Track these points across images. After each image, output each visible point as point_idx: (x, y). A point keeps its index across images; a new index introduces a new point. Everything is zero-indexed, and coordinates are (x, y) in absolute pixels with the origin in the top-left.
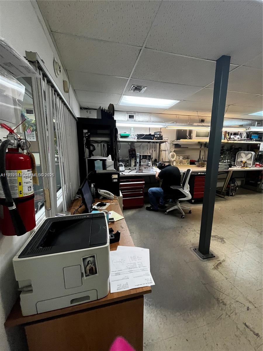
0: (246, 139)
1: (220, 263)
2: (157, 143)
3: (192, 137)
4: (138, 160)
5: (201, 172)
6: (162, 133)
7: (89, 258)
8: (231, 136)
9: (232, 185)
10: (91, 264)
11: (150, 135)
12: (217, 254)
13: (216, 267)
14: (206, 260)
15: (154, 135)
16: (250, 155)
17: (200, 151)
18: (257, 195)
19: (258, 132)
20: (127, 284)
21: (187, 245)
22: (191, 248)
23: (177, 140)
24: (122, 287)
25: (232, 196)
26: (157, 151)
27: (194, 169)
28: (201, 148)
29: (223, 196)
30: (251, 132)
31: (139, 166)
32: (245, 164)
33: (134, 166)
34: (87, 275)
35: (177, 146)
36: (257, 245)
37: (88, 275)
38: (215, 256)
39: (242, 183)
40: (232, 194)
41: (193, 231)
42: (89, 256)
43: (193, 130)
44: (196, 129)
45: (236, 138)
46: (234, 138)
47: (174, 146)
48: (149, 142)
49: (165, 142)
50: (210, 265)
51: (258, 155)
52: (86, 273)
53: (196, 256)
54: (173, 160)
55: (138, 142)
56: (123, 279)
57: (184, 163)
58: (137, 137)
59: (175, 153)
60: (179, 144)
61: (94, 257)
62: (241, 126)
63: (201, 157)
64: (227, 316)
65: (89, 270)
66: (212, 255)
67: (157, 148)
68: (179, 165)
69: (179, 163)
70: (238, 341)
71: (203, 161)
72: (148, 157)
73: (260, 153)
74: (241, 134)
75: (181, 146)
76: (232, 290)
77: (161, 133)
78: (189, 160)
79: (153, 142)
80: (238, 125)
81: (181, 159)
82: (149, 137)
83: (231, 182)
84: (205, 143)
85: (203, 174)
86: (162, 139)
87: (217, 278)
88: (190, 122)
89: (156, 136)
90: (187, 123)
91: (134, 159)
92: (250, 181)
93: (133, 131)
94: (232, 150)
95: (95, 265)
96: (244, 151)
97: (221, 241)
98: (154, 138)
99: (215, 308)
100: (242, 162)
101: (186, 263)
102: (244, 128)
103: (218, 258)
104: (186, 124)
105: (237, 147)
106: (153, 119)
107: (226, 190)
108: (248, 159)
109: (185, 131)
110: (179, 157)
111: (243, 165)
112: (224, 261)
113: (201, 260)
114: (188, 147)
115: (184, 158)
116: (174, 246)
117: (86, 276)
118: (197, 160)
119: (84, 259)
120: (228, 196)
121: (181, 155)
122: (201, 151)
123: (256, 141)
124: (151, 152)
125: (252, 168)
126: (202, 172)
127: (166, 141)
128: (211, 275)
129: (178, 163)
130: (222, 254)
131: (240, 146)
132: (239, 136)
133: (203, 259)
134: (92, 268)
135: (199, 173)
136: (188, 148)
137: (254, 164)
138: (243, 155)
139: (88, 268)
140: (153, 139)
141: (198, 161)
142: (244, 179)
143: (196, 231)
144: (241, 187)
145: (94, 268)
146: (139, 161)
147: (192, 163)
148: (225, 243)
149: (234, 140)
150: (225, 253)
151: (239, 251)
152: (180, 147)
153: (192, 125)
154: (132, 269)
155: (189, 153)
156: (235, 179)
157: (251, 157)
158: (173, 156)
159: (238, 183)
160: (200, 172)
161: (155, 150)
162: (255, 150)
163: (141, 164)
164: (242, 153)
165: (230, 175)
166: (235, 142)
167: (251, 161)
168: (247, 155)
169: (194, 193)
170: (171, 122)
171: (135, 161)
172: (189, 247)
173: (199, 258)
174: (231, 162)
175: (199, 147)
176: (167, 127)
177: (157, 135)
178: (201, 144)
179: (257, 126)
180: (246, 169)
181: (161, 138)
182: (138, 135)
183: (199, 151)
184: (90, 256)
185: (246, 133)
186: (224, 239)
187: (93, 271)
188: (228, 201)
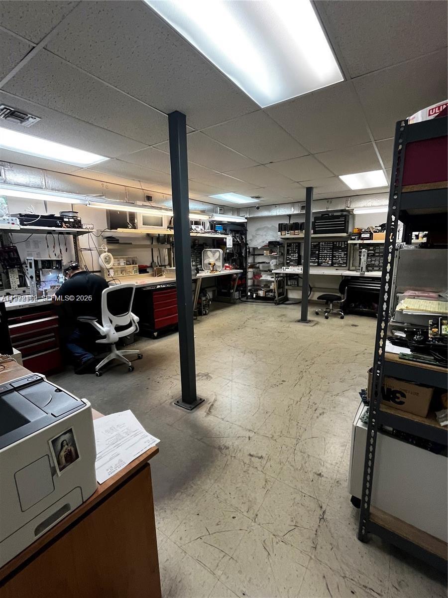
0: (210, 231)
1: (212, 405)
2: (69, 233)
3: (137, 226)
4: (31, 272)
5: (161, 284)
6: (78, 215)
7: (63, 436)
8: (192, 226)
9: (204, 299)
10: (67, 445)
11: (52, 216)
12: (206, 396)
13: (209, 412)
14: (195, 409)
15: (61, 218)
16: (217, 254)
17: (152, 249)
18: (232, 308)
19: (221, 221)
20: (121, 461)
21: (165, 401)
22: (171, 403)
23: (111, 230)
24: (115, 468)
25: (205, 314)
26: (71, 251)
27: (147, 280)
28: (152, 244)
29: (195, 318)
30: (215, 221)
31: (37, 284)
32: (214, 267)
33: (19, 286)
34: (62, 466)
35: (111, 240)
36: (244, 368)
37: (64, 467)
38: (204, 400)
39: (213, 295)
40: (206, 312)
41: (167, 379)
42: (61, 434)
43: (137, 213)
44: (142, 212)
45: (199, 230)
46: (197, 229)
47: (105, 240)
48: (49, 232)
49: (89, 232)
50: (200, 414)
51: (226, 253)
52: (59, 464)
53: (180, 411)
54: (108, 266)
55: (22, 231)
56: (111, 459)
57: (129, 271)
58: (18, 220)
59: (110, 254)
60: (113, 238)
61: (70, 431)
62: (203, 212)
63: (155, 260)
64: (233, 458)
65: (65, 458)
66: (201, 399)
67: (70, 243)
68: (121, 275)
69: (119, 272)
70: (247, 476)
71: (159, 266)
72: (55, 264)
73: (227, 251)
74: (203, 224)
75: (118, 240)
76: (231, 429)
77: (76, 216)
78: (137, 265)
79: (61, 233)
80: (198, 210)
81: (122, 264)
82: (50, 220)
83: (202, 294)
84: (158, 235)
85: (164, 286)
86: (80, 227)
87: (212, 424)
88: (129, 198)
89: (65, 220)
90: (124, 199)
91: (16, 270)
92: (223, 291)
93: (6, 206)
94: (196, 247)
95: (74, 445)
96: (210, 248)
97: (207, 378)
98: (64, 224)
99: (219, 459)
100: (210, 264)
101: (171, 426)
102: (206, 215)
103: (208, 400)
104: (122, 201)
105: (201, 242)
106: (51, 182)
107: (198, 308)
108: (217, 260)
109: (123, 214)
110: (118, 261)
111: (211, 268)
112: (216, 400)
113: (189, 413)
114: (131, 242)
115: (128, 263)
116: (146, 412)
117: (61, 470)
118: (148, 264)
119: (54, 442)
120: (200, 317)
121: (123, 258)
122: (154, 249)
123: (221, 234)
124: (58, 252)
125: (222, 272)
126: (163, 284)
127: (90, 230)
128: (206, 424)
129: (117, 271)
130: (212, 393)
131: (204, 242)
132: (201, 227)
133: (191, 410)
134: (70, 451)
135: (158, 287)
136: (131, 244)
137: (223, 266)
138: (209, 254)
139: (63, 454)
140: (61, 226)
141: (151, 267)
142: (215, 288)
143: (171, 377)
144: (213, 300)
145: (72, 449)
146: (36, 272)
147: (142, 270)
148: (212, 378)
149: (196, 233)
150: (215, 391)
151: (228, 381)
152: (118, 243)
153: (133, 204)
154: (118, 443)
155: (133, 253)
156: (206, 289)
157: (220, 256)
158: (107, 261)
159: (210, 295)
160: (159, 285)
161: (67, 249)
162: (221, 246)
163: (40, 279)
164: (208, 250)
165: (199, 283)
166: (199, 235)
167: (220, 261)
168: (214, 253)
169: (156, 320)
170: (95, 195)
171: (19, 276)
172: (168, 404)
173: (186, 412)
174: (197, 265)
175: (148, 243)
176: (89, 204)
177: (69, 219)
178: (152, 238)
179: (220, 213)
180: (216, 273)
181: (77, 224)
182: (20, 214)
183: (150, 249)
184: (63, 433)
185: (210, 222)
186: (210, 374)
187: (71, 457)
188: (202, 323)
